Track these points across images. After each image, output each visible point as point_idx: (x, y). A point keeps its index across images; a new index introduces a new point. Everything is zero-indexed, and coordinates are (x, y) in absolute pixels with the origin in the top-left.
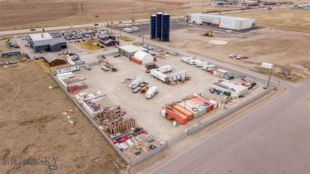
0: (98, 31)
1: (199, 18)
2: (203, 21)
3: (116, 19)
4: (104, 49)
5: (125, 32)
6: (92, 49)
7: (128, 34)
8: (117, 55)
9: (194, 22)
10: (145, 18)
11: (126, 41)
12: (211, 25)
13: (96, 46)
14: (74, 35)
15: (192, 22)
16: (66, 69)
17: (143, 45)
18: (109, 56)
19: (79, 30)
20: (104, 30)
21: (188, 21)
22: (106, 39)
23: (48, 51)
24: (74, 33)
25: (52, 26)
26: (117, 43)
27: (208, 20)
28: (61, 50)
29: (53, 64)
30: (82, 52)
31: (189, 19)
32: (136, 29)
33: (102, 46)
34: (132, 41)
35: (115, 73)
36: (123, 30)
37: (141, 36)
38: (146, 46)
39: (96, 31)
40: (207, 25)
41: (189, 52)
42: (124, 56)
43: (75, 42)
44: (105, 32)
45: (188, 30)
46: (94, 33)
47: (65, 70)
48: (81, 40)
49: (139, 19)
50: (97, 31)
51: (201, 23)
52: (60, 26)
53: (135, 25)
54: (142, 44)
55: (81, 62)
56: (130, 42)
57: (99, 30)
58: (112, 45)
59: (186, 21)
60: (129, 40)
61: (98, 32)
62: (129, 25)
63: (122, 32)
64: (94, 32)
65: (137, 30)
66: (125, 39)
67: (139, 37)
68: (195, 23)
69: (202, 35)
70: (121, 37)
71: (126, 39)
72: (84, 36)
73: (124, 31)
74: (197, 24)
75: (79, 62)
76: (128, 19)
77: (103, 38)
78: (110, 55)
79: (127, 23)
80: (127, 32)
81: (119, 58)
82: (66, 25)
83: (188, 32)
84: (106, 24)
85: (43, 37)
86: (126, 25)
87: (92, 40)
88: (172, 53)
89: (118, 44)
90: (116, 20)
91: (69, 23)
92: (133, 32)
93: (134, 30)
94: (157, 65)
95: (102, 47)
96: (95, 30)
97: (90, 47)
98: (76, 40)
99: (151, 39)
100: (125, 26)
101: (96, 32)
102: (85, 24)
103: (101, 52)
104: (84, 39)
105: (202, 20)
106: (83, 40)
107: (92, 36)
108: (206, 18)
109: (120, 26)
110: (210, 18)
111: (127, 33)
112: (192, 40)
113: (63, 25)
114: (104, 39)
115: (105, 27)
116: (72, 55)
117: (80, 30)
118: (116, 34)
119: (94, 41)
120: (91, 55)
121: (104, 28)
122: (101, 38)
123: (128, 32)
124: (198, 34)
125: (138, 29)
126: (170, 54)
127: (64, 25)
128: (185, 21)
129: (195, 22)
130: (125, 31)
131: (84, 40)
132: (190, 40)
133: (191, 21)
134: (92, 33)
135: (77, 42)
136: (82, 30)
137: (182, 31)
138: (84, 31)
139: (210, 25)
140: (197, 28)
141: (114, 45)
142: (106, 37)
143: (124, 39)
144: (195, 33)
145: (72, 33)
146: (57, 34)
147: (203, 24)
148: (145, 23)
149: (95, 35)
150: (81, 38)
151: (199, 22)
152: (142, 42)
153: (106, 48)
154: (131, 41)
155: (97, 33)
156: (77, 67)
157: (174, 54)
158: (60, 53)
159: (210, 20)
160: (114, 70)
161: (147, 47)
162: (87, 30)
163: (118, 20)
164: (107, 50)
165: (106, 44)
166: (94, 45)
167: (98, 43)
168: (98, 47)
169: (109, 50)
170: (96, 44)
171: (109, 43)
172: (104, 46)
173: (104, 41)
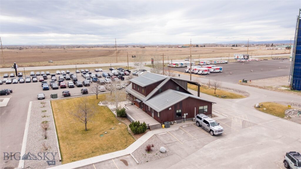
0: (132, 72)
4: (149, 148)
5: (192, 73)
22: (156, 90)
26: (206, 107)
32: (215, 67)
33: (137, 124)
34: (241, 97)
37: (246, 82)
53: (202, 64)
57: (134, 70)
60: (226, 93)
62: (192, 64)
63: (185, 75)
64: (122, 73)
72: (96, 80)
73: (187, 72)
89: (209, 113)
92: (210, 75)
93: (212, 71)
100: (184, 66)
106: (82, 91)
109: (175, 64)
111: (197, 75)
114: (147, 90)
115: (145, 67)
117: (97, 70)
122: (136, 87)
131: (85, 92)
136: (101, 70)
141: (191, 117)
142: (156, 81)
148: (219, 61)
149: (121, 78)
154: (235, 96)
162: (111, 69)
164: (163, 148)
165: (156, 112)
166: (107, 114)
167: (124, 105)
168: (118, 128)
169: (172, 148)
170: (115, 107)
171: (171, 107)
172: (150, 121)
173: (146, 95)
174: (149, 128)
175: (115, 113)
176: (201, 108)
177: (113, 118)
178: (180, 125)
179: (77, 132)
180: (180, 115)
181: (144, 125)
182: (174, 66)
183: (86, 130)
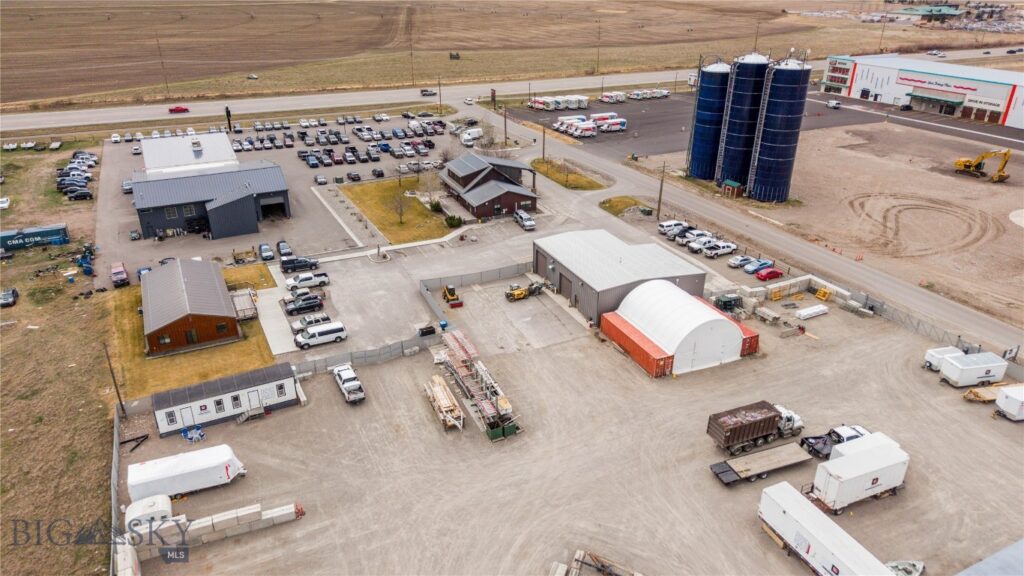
0: (449, 124)
1: (893, 79)
2: (919, 93)
3: (526, 71)
4: (462, 238)
5: (565, 132)
6: (405, 234)
7: (574, 145)
8: (524, 287)
9: (865, 93)
10: (643, 71)
11: (568, 185)
12: (958, 114)
13: (423, 214)
14: (344, 139)
15: (856, 94)
16: (210, 402)
17: (653, 217)
18: (481, 284)
19: (374, 119)
20: (472, 123)
21: (839, 90)
22: (475, 181)
23: (198, 232)
24: (349, 128)
25: (278, 94)
26: (529, 202)
27: (945, 88)
28: (256, 231)
29: (168, 340)
30: (353, 247)
31: (844, 81)
32: (612, 119)
33: (452, 218)
34: (600, 187)
35: (505, 458)
36: (556, 125)
37: (636, 159)
38: (676, 230)
39: (440, 122)
40: (936, 111)
41: (930, 287)
42: (559, 292)
43: (339, 181)
44: (475, 131)
45: (856, 134)
46: (432, 134)
47: (204, 408)
48: (364, 170)
49: (618, 72)
50: (443, 125)
51: (906, 101)
52: (309, 93)
53: (606, 100)
54: (649, 213)
55: (322, 334)
56: (588, 193)
57: (454, 117)
58: (504, 211)
59: (828, 89)
60: (583, 181)
61: (446, 131)
62: (580, 102)
63: (551, 136)
64: (430, 129)
65: (618, 127)
66: (562, 177)
67: (627, 164)
68: (871, 99)
69: (944, 172)
70: (545, 161)
71: (571, 177)
72: (386, 149)
73: (557, 130)
74: (883, 106)
75: (313, 336)
76: (573, 71)
77: (461, 174)
78: (486, 279)
79: (571, 88)
80: (571, 135)
81: (532, 304)
82: (332, 91)
83: (859, 145)
84: (484, 90)
85: (198, 153)
86: (567, 102)
87: (416, 175)
88: (843, 297)
89: (532, 208)
90: (528, 75)
91: (347, 82)
92: (596, 138)
93: (604, 128)
94: (789, 419)
95: (454, 223)
96: (436, 118)
97: (395, 218)
98: (343, 171)
99: (687, 178)
100: (562, 106)
101: (440, 130)
102: (403, 87)
103: (443, 252)
104: (377, 166)
105: (910, 90)
106: (374, 172)
107: (418, 152)
108: (934, 79)
109: (543, 103)
110: (952, 82)
111: (570, 139)
112: (905, 197)
113: (319, 92)
114: (465, 181)
115: (478, 106)
116: (294, 270)
117: (378, 118)
118: (521, 143)
119: (421, 175)
120: (392, 276)
121: (477, 113)
122: (452, 175)
123: (577, 133)
124: (916, 159)
125: (622, 124)
126: (828, 299)
127: (324, 90)
128: (822, 90)
129: (872, 93)
130: (563, 128)
131: (380, 175)
132: (894, 196)
133: (850, 88)
134: (420, 135)
135: (347, 183)
136: (385, 117)
137: (830, 141)
138: (393, 124)
139: (952, 113)
140: (898, 129)
141: (511, 212)
142: (476, 170)
143: (558, 175)
144: (897, 156)
145: (341, 129)
146: (279, 135)
147: (916, 107)
148: (647, 93)
149: (430, 145)
150: (371, 159)
151: (895, 94)
152: (650, 200)
153: (474, 226)
154: (591, 186)
155: (442, 134)
156: (281, 387)
157: (853, 303)
158: (243, 245)
159: (952, 89)
160: (501, 428)
161: (682, 234)
162: (406, 116)
163: (532, 75)
164: (474, 238)
165: (473, 208)
166: (419, 208)
167: (439, 196)
168: (433, 222)
169: (483, 238)
170: (427, 199)
171: (489, 202)
172: (466, 216)
173: (464, 186)
174: (465, 223)
175: (428, 206)
176: (523, 203)
177: (426, 212)
178: (497, 221)
179: (392, 224)
180: (499, 210)
181: (460, 219)
182: (541, 106)
183: (401, 223)
